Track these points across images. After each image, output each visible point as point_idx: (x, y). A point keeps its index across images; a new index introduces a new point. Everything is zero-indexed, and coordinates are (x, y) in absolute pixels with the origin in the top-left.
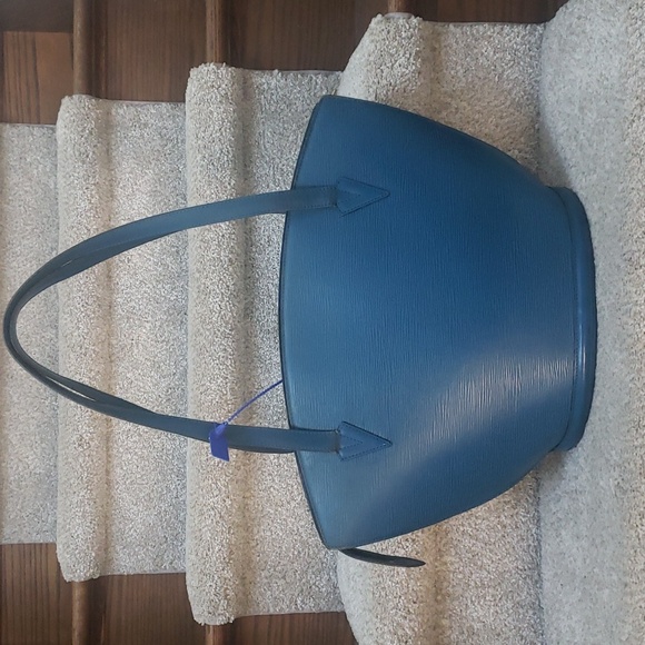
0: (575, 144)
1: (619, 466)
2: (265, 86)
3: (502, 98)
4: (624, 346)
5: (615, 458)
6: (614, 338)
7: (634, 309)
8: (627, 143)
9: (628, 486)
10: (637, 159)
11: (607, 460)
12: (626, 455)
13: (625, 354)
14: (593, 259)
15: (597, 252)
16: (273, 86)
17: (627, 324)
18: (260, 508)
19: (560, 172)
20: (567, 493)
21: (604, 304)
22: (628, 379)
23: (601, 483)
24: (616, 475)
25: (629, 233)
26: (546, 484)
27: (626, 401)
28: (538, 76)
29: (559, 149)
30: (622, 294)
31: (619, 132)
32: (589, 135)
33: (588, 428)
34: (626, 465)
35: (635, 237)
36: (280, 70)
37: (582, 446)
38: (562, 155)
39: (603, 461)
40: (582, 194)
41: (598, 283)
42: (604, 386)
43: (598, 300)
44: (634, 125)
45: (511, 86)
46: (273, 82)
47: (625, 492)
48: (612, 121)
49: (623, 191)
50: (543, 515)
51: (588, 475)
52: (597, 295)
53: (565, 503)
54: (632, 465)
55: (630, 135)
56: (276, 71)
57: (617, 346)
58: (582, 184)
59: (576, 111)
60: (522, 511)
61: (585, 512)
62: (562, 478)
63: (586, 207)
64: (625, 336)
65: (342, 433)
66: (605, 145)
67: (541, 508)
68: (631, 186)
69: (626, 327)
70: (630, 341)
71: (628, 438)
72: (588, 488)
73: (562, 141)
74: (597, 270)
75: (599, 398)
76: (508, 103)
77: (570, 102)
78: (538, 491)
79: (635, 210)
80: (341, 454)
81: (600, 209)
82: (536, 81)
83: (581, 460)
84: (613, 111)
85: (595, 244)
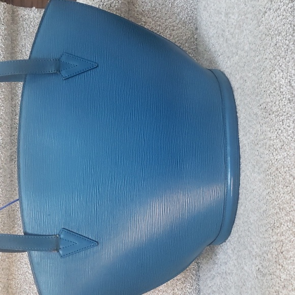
0: (222, 39)
1: (259, 256)
2: (27, 16)
3: (174, 18)
4: (262, 169)
5: (256, 250)
6: (253, 165)
7: (268, 142)
8: (261, 28)
9: (266, 270)
10: (269, 38)
11: (250, 252)
12: (265, 249)
13: (263, 175)
14: (237, 113)
15: (239, 108)
16: (31, 17)
17: (263, 153)
18: (19, 286)
19: (212, 61)
20: (219, 274)
21: (245, 142)
22: (265, 193)
23: (246, 268)
24: (257, 262)
25: (263, 90)
26: (204, 267)
27: (264, 209)
28: (196, 5)
29: (211, 47)
30: (259, 133)
31: (255, 22)
32: (232, 30)
33: (234, 229)
34: (265, 255)
35: (269, 92)
36: (37, 8)
37: (230, 241)
38: (213, 50)
39: (247, 252)
40: (227, 72)
41: (240, 128)
42: (246, 199)
43: (240, 140)
44: (266, 15)
45: (179, 10)
46: (32, 14)
47: (264, 275)
48: (249, 16)
49: (259, 61)
50: (202, 287)
51: (235, 262)
52: (240, 137)
53: (218, 280)
54: (270, 255)
55: (264, 22)
56: (34, 8)
57: (256, 170)
58: (227, 65)
59: (223, 18)
60: (188, 285)
61: (233, 288)
62: (215, 263)
63: (230, 80)
64: (262, 163)
65: (62, 236)
66: (245, 33)
67: (201, 283)
68: (265, 57)
69: (262, 156)
70: (266, 166)
71: (266, 236)
72: (235, 271)
73: (213, 41)
74: (239, 120)
75: (242, 208)
76: (177, 21)
77: (219, 13)
78: (198, 271)
79: (268, 73)
80: (61, 252)
81: (241, 78)
82: (194, 9)
83: (230, 251)
84: (250, 9)
85: (237, 102)
